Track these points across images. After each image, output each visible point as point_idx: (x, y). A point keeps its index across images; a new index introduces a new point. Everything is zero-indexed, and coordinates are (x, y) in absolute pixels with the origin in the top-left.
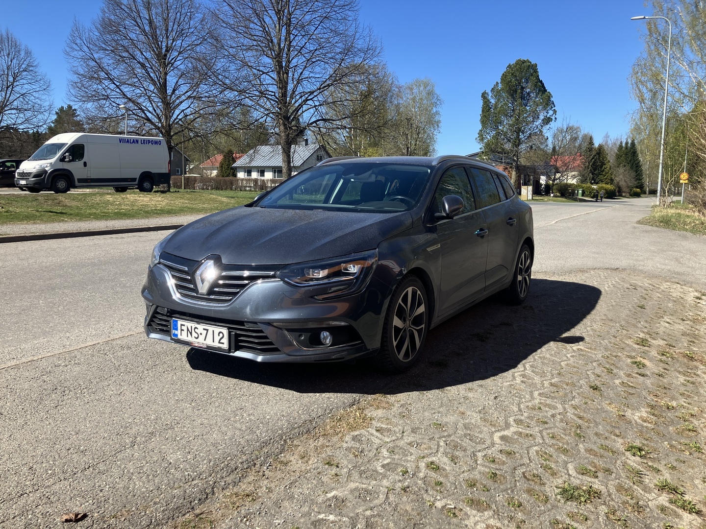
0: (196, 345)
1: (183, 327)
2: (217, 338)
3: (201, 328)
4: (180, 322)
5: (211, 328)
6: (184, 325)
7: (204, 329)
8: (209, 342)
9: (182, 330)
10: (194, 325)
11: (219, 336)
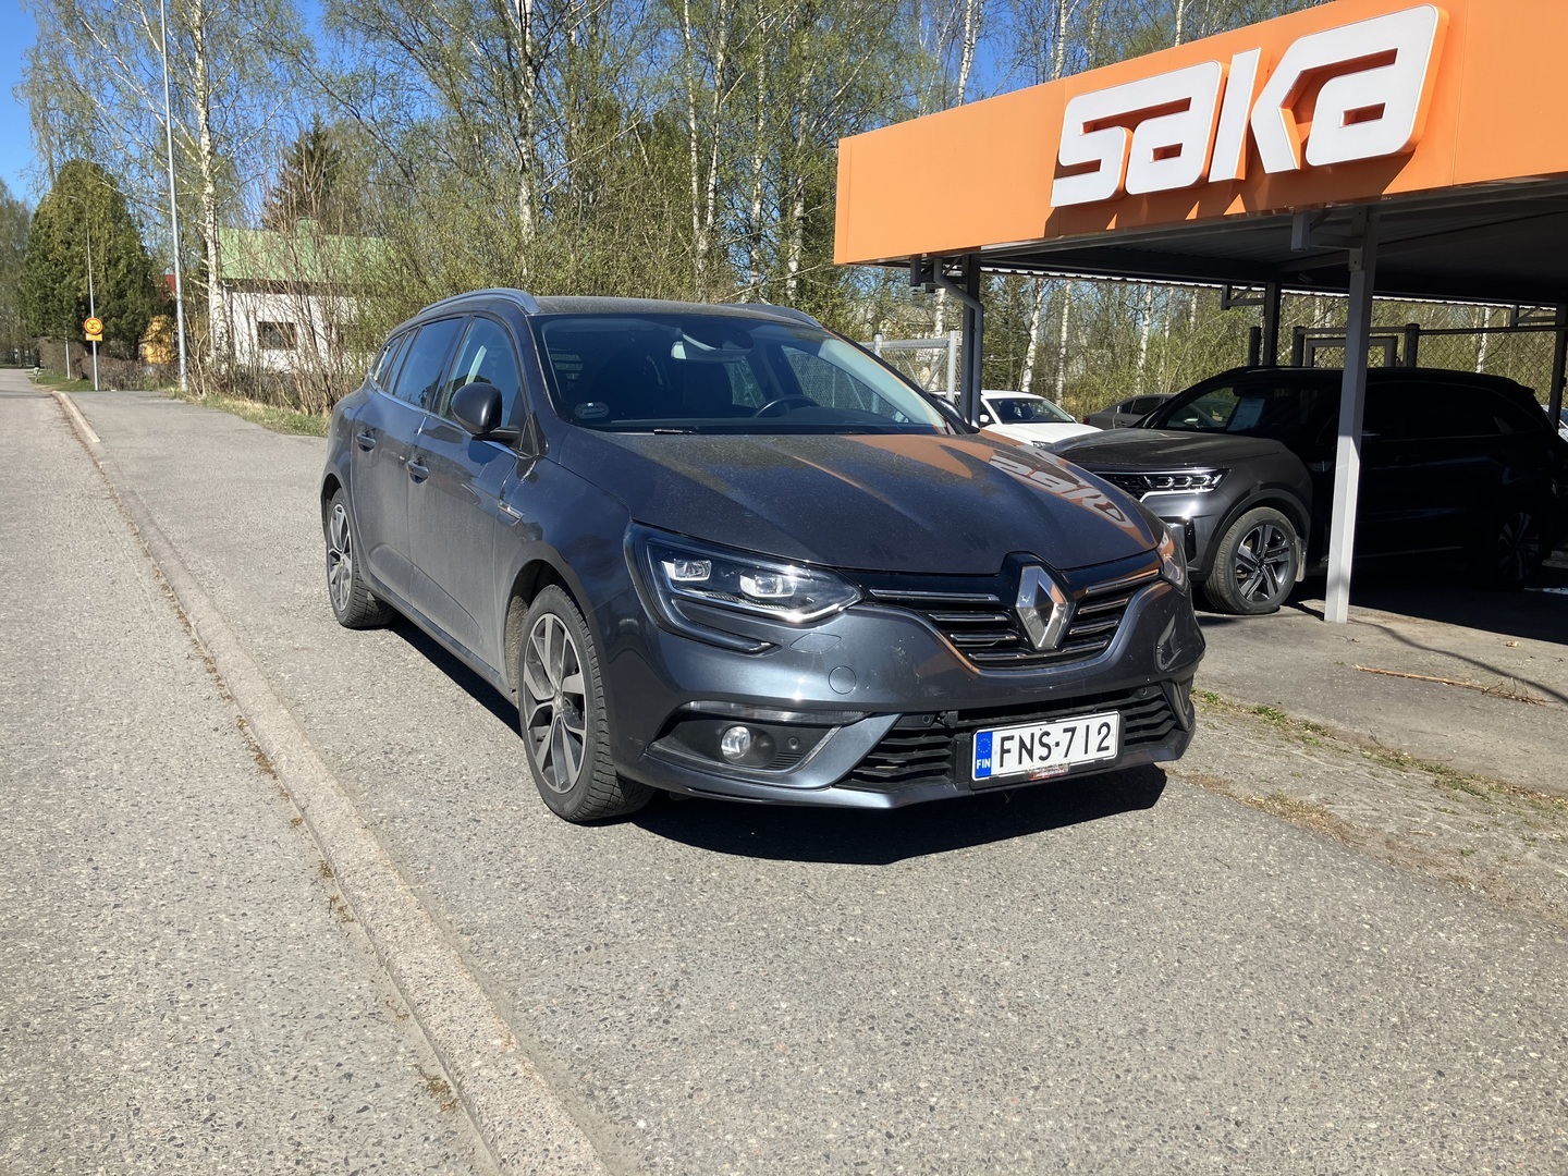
0: (1044, 775)
1: (1007, 745)
2: (1094, 740)
3: (1056, 730)
4: (998, 735)
5: (1080, 724)
6: (1011, 738)
7: (1066, 731)
8: (1078, 756)
9: (1004, 751)
10: (1037, 729)
11: (1099, 733)
